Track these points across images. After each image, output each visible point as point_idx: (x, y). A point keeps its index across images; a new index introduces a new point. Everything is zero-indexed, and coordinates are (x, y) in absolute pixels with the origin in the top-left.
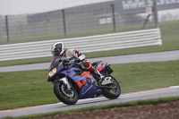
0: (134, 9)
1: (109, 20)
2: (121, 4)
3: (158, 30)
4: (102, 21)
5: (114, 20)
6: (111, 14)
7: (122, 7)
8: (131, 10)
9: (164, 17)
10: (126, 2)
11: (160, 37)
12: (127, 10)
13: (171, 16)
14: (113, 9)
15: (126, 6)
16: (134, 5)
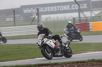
2: (23, 10)
4: (8, 19)
6: (13, 16)
8: (28, 14)
9: (47, 19)
10: (26, 9)
13: (50, 18)
14: (14, 13)
15: (25, 11)
16: (30, 11)
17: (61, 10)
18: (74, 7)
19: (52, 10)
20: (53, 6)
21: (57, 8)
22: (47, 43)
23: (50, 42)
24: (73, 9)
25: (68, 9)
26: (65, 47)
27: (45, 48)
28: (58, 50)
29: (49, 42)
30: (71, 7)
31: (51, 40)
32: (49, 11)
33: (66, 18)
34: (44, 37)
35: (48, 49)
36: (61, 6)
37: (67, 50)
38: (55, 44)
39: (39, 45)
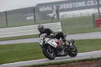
0: (46, 12)
1: (32, 18)
2: (39, 8)
3: (59, 24)
4: (28, 18)
5: (35, 17)
6: (33, 14)
7: (39, 10)
8: (44, 12)
9: (63, 16)
10: (41, 8)
11: (60, 27)
12: (42, 12)
14: (34, 11)
15: (41, 10)
16: (46, 9)
17: (77, 6)
18: (89, 3)
19: (68, 7)
20: (69, 3)
21: (73, 5)
22: (49, 43)
23: (52, 41)
24: (89, 5)
25: (84, 6)
26: (69, 46)
27: (47, 48)
28: (60, 50)
29: (50, 41)
30: (86, 3)
31: (53, 40)
32: (65, 8)
33: (81, 14)
34: (46, 37)
35: (50, 49)
36: (77, 3)
37: (71, 49)
38: (58, 43)
39: (40, 45)
